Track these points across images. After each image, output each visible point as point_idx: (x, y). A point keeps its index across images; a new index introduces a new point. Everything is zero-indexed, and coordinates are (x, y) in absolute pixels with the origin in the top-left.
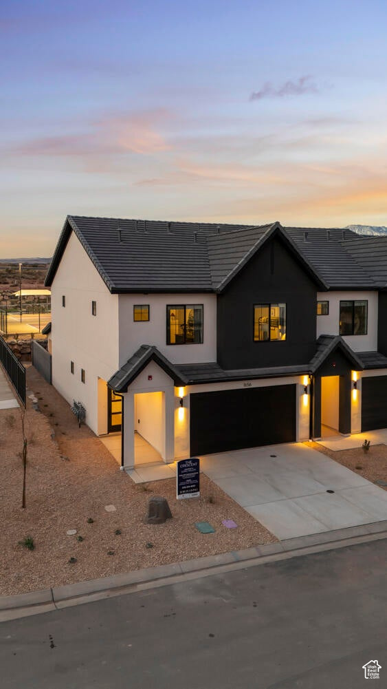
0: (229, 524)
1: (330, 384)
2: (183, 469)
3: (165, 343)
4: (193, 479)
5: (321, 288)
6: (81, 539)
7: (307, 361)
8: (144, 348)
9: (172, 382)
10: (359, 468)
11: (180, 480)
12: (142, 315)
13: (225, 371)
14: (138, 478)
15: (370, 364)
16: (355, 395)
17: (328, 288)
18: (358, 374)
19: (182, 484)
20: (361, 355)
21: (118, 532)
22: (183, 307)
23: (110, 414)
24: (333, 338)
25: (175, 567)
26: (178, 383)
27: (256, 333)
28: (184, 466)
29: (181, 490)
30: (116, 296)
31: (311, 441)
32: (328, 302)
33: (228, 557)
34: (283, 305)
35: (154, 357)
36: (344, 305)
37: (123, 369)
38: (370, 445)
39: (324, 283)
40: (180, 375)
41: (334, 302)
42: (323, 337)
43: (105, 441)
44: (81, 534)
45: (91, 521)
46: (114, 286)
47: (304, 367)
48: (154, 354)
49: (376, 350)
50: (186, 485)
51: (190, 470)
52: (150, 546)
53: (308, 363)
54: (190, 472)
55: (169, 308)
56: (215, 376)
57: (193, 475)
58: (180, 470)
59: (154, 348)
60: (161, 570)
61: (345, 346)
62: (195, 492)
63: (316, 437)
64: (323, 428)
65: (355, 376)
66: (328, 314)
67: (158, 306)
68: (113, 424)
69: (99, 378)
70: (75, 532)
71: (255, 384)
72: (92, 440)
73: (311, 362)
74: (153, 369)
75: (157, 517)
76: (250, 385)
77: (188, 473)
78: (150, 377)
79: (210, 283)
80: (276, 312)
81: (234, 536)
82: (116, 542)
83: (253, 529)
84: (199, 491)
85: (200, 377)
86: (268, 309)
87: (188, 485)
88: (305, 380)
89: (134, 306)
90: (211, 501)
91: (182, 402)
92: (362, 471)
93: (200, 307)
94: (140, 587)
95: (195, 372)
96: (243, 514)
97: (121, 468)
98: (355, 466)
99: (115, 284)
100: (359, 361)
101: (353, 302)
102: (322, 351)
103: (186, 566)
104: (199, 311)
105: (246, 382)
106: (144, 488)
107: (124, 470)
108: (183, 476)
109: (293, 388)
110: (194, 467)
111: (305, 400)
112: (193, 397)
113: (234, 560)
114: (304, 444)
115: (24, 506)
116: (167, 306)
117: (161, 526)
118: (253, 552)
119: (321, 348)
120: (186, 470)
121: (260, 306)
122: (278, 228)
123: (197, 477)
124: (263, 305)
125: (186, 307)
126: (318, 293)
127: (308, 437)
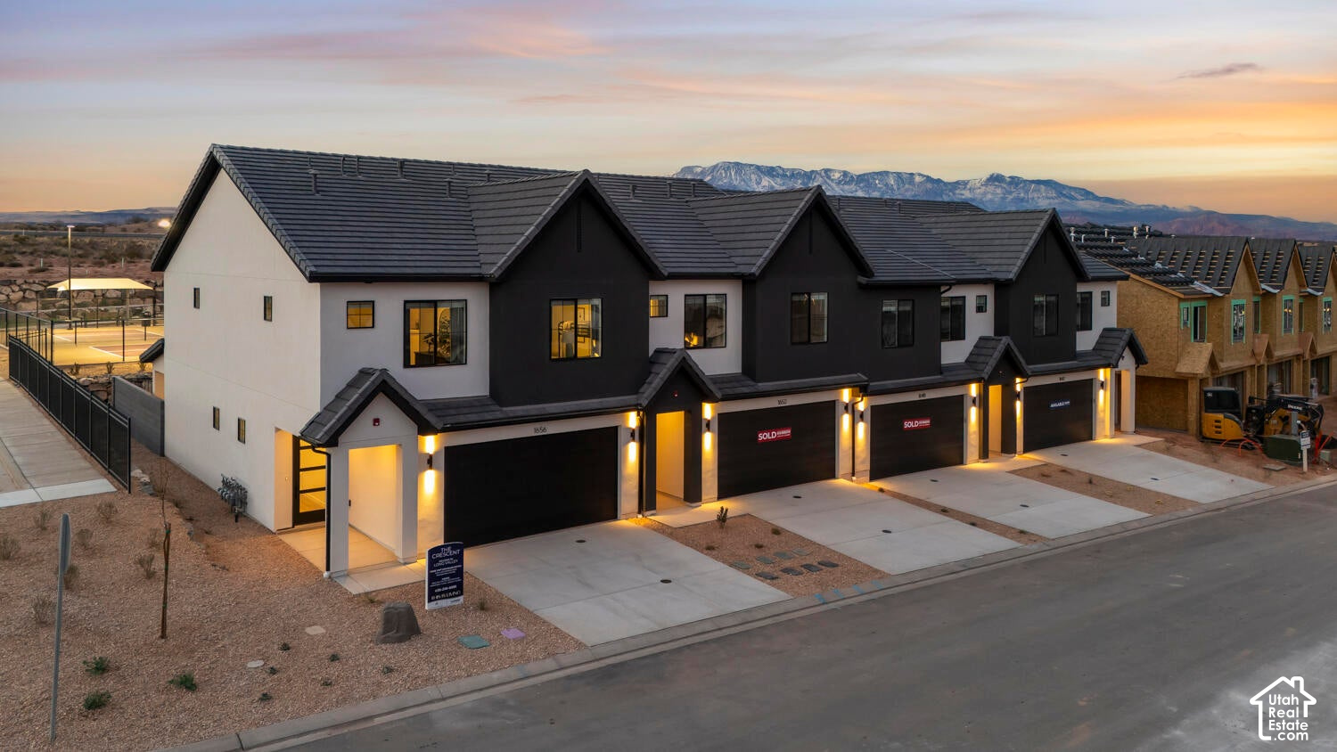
0: (512, 633)
1: (670, 424)
2: (437, 560)
3: (402, 365)
4: (452, 576)
5: (654, 274)
6: (273, 671)
7: (635, 390)
8: (365, 373)
9: (414, 427)
10: (710, 548)
11: (432, 578)
12: (361, 317)
13: (505, 409)
14: (355, 587)
15: (730, 392)
16: (709, 441)
17: (666, 274)
18: (713, 409)
19: (434, 584)
20: (717, 379)
21: (334, 658)
22: (432, 305)
23: (297, 492)
24: (675, 353)
25: (431, 692)
26: (425, 428)
27: (555, 349)
28: (439, 555)
29: (433, 595)
30: (316, 287)
31: (640, 516)
32: (667, 296)
33: (513, 673)
34: (597, 302)
35: (385, 388)
36: (690, 301)
37: (328, 409)
38: (729, 515)
39: (659, 265)
40: (430, 418)
41: (677, 296)
42: (659, 352)
43: (289, 539)
44: (272, 664)
45: (286, 647)
46: (313, 269)
47: (630, 399)
48: (384, 382)
49: (740, 371)
50: (441, 587)
51: (447, 561)
52: (389, 670)
53: (636, 392)
54: (449, 565)
55: (408, 305)
56: (488, 416)
57: (453, 569)
58: (432, 563)
59: (384, 371)
60: (409, 697)
61: (692, 364)
62: (456, 596)
63: (647, 510)
64: (659, 498)
65: (708, 411)
66: (667, 316)
67: (389, 303)
68: (301, 511)
69: (277, 430)
70: (262, 663)
71: (553, 428)
72: (263, 539)
73: (641, 390)
74: (382, 408)
75: (397, 632)
76: (544, 430)
77: (445, 566)
78: (376, 421)
79: (478, 264)
80: (587, 314)
81: (519, 647)
82: (334, 670)
83: (550, 637)
84: (462, 594)
85: (462, 419)
86: (573, 306)
87: (445, 586)
88: (633, 420)
89: (348, 302)
90: (482, 607)
91: (430, 461)
92: (714, 553)
93: (462, 305)
94: (377, 721)
95: (453, 412)
96: (534, 619)
97: (326, 574)
98: (704, 546)
99: (315, 266)
100: (712, 387)
101: (705, 296)
102: (658, 374)
103: (448, 688)
104: (460, 312)
105: (538, 425)
106: (370, 599)
107: (330, 577)
108: (437, 572)
109: (613, 432)
110: (454, 557)
111: (631, 452)
112: (451, 453)
113: (521, 675)
114: (630, 520)
115: (163, 636)
116: (406, 302)
117: (404, 646)
118: (549, 664)
119: (655, 369)
120: (441, 563)
121: (561, 302)
122: (587, 179)
123: (460, 572)
124: (564, 300)
125: (439, 304)
126: (651, 283)
127: (637, 510)
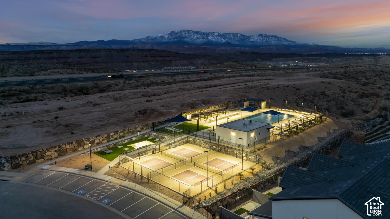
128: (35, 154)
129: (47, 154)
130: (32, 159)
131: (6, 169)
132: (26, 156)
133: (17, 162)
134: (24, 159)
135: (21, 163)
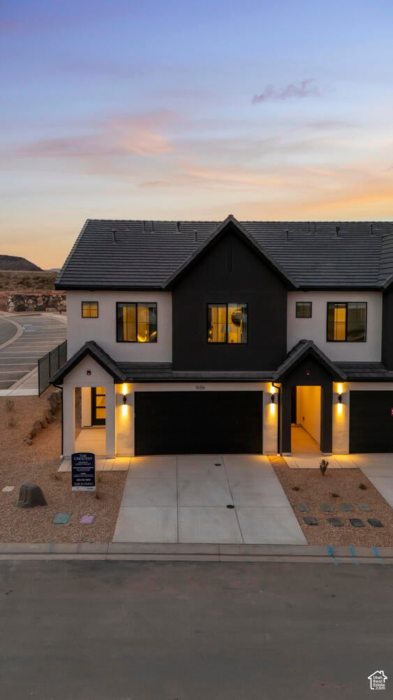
0: (87, 519)
1: (309, 396)
2: (78, 461)
3: (115, 339)
4: (87, 473)
5: (288, 287)
9: (112, 379)
10: (296, 489)
11: (74, 472)
12: (90, 311)
13: (173, 372)
16: (340, 411)
17: (297, 286)
18: (345, 386)
19: (76, 476)
20: (341, 365)
22: (135, 305)
24: (304, 343)
28: (79, 459)
29: (74, 482)
31: (279, 455)
32: (311, 303)
33: (45, 547)
34: (245, 306)
35: (89, 352)
39: (292, 281)
40: (119, 373)
41: (319, 303)
47: (268, 373)
48: (88, 349)
49: (379, 361)
50: (81, 478)
51: (84, 463)
54: (86, 466)
55: (120, 306)
57: (87, 469)
58: (74, 463)
61: (318, 352)
62: (90, 486)
63: (283, 452)
65: (340, 388)
66: (309, 317)
67: (107, 304)
68: (97, 418)
71: (209, 387)
76: (203, 388)
77: (83, 466)
78: (89, 372)
81: (75, 531)
83: (102, 527)
84: (94, 485)
86: (225, 309)
87: (83, 478)
88: (272, 389)
89: (82, 302)
90: (98, 496)
91: (125, 400)
93: (154, 306)
96: (113, 513)
97: (61, 457)
99: (61, 281)
100: (338, 371)
101: (347, 303)
105: (198, 385)
106: (56, 477)
107: (63, 458)
108: (78, 469)
109: (259, 395)
110: (89, 461)
111: (272, 410)
112: (138, 395)
114: (269, 457)
116: (117, 303)
118: (73, 548)
120: (80, 463)
121: (216, 305)
122: (231, 221)
123: (92, 471)
124: (218, 304)
125: (138, 305)
126: (289, 293)
127: (277, 451)
128: (46, 299)
129: (61, 303)
130: (42, 304)
131: (10, 310)
132: (35, 299)
133: (22, 303)
134: (31, 301)
135: (26, 305)
